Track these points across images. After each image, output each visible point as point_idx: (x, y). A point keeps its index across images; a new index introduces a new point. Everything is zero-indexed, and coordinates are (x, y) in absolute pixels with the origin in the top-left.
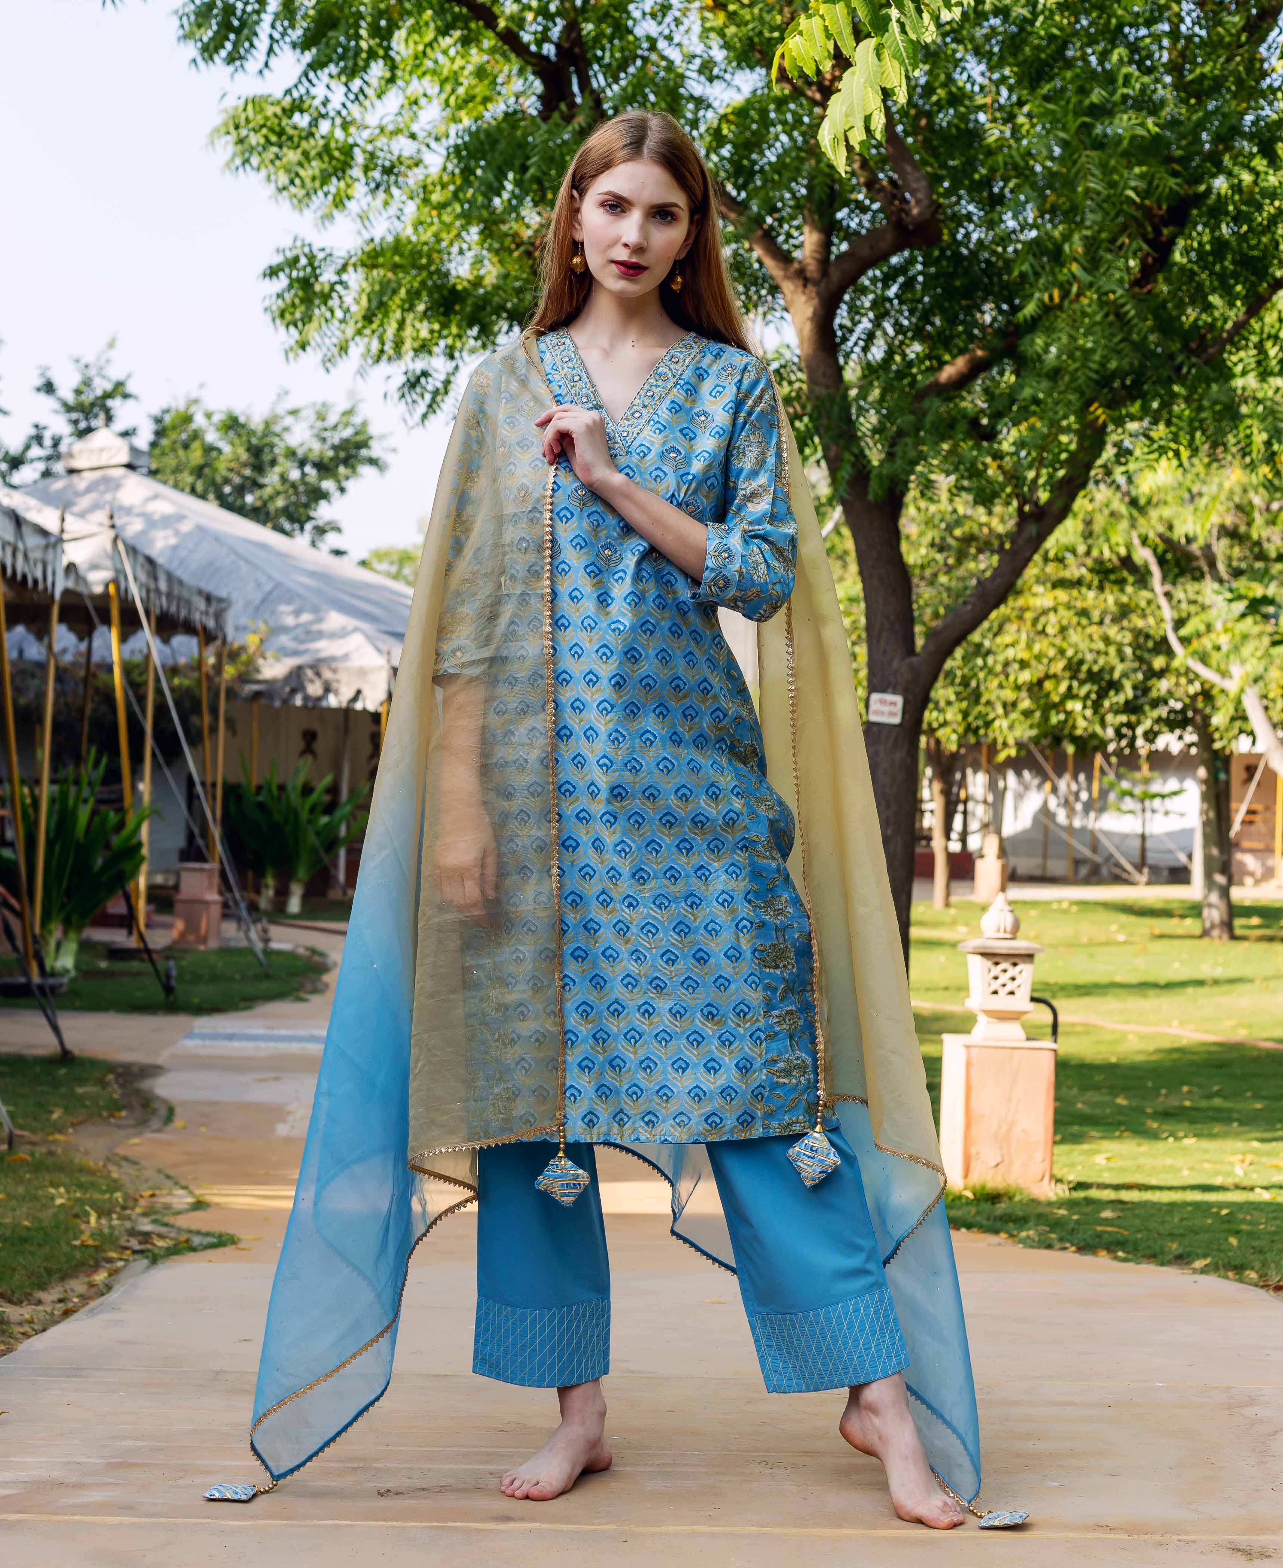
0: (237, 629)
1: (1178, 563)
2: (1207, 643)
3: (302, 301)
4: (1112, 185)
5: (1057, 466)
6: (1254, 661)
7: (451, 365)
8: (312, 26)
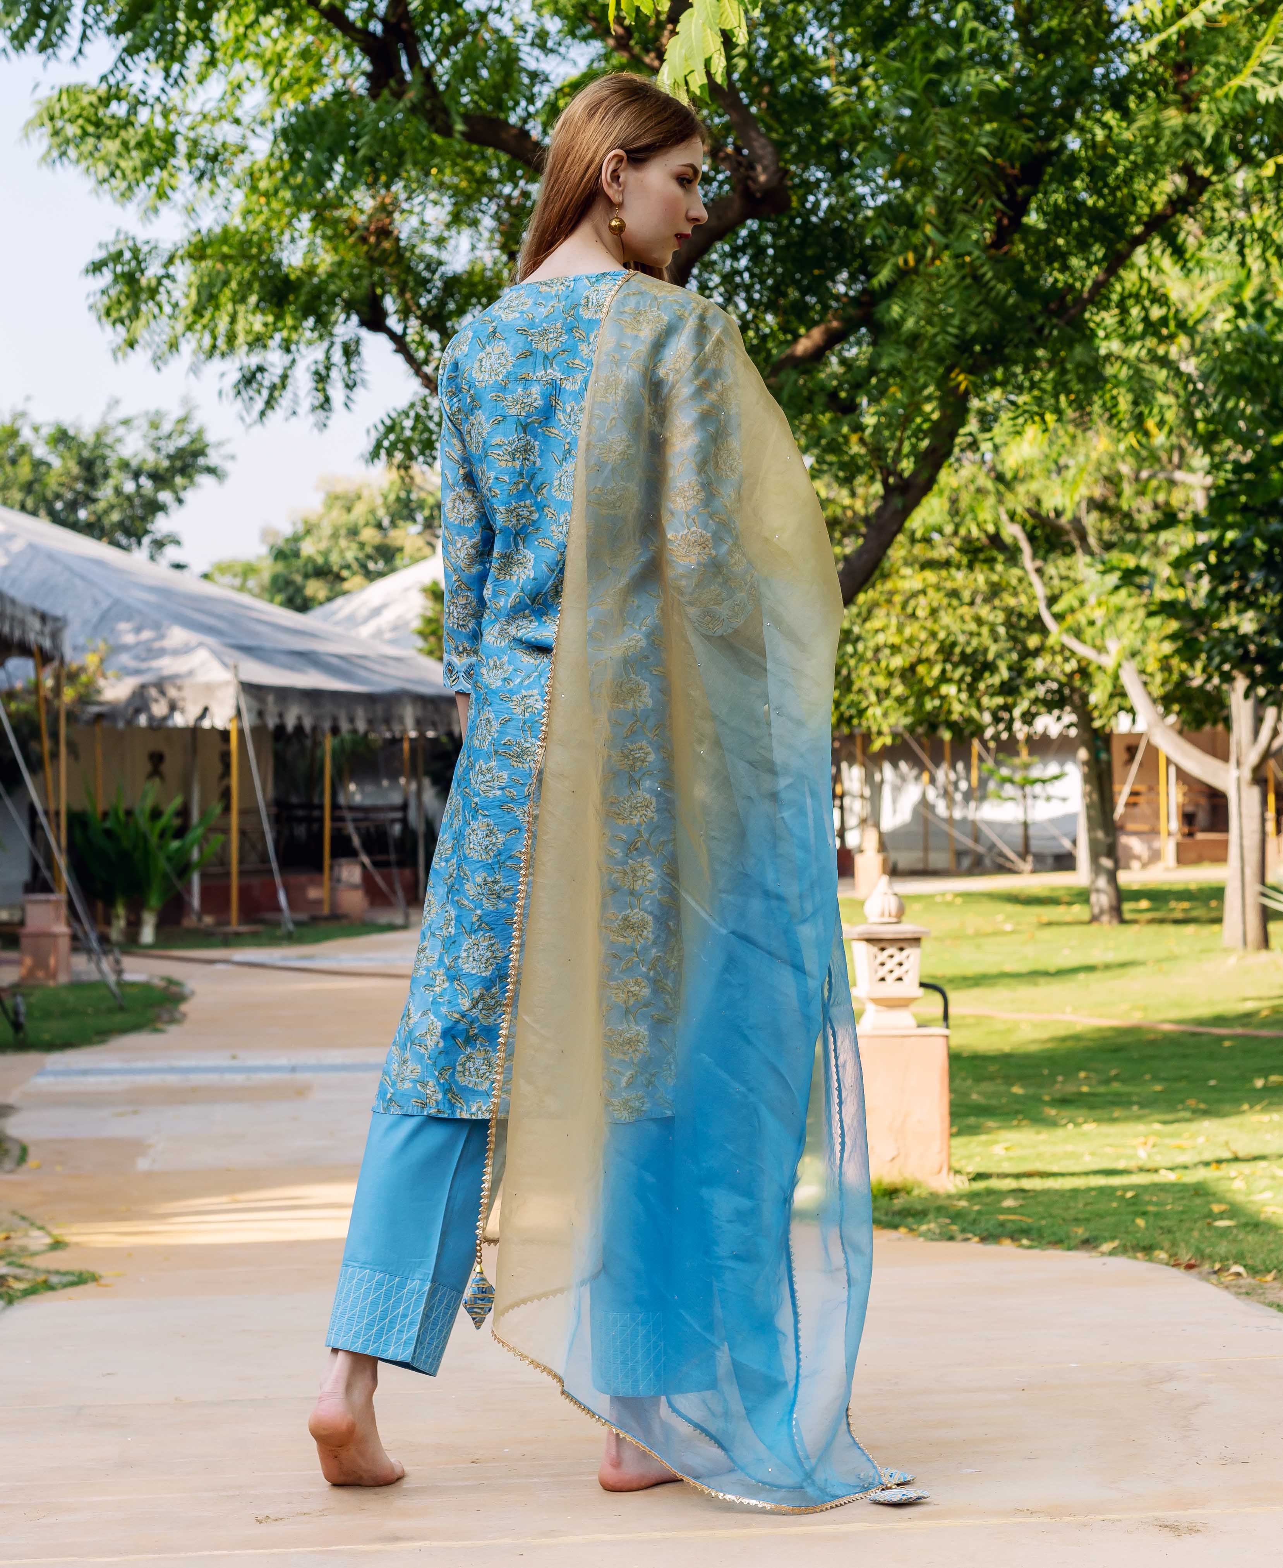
0: (75, 648)
1: (1047, 539)
2: (1081, 617)
3: (128, 297)
4: (963, 143)
5: (921, 435)
6: (1130, 635)
7: (287, 359)
8: (126, 9)
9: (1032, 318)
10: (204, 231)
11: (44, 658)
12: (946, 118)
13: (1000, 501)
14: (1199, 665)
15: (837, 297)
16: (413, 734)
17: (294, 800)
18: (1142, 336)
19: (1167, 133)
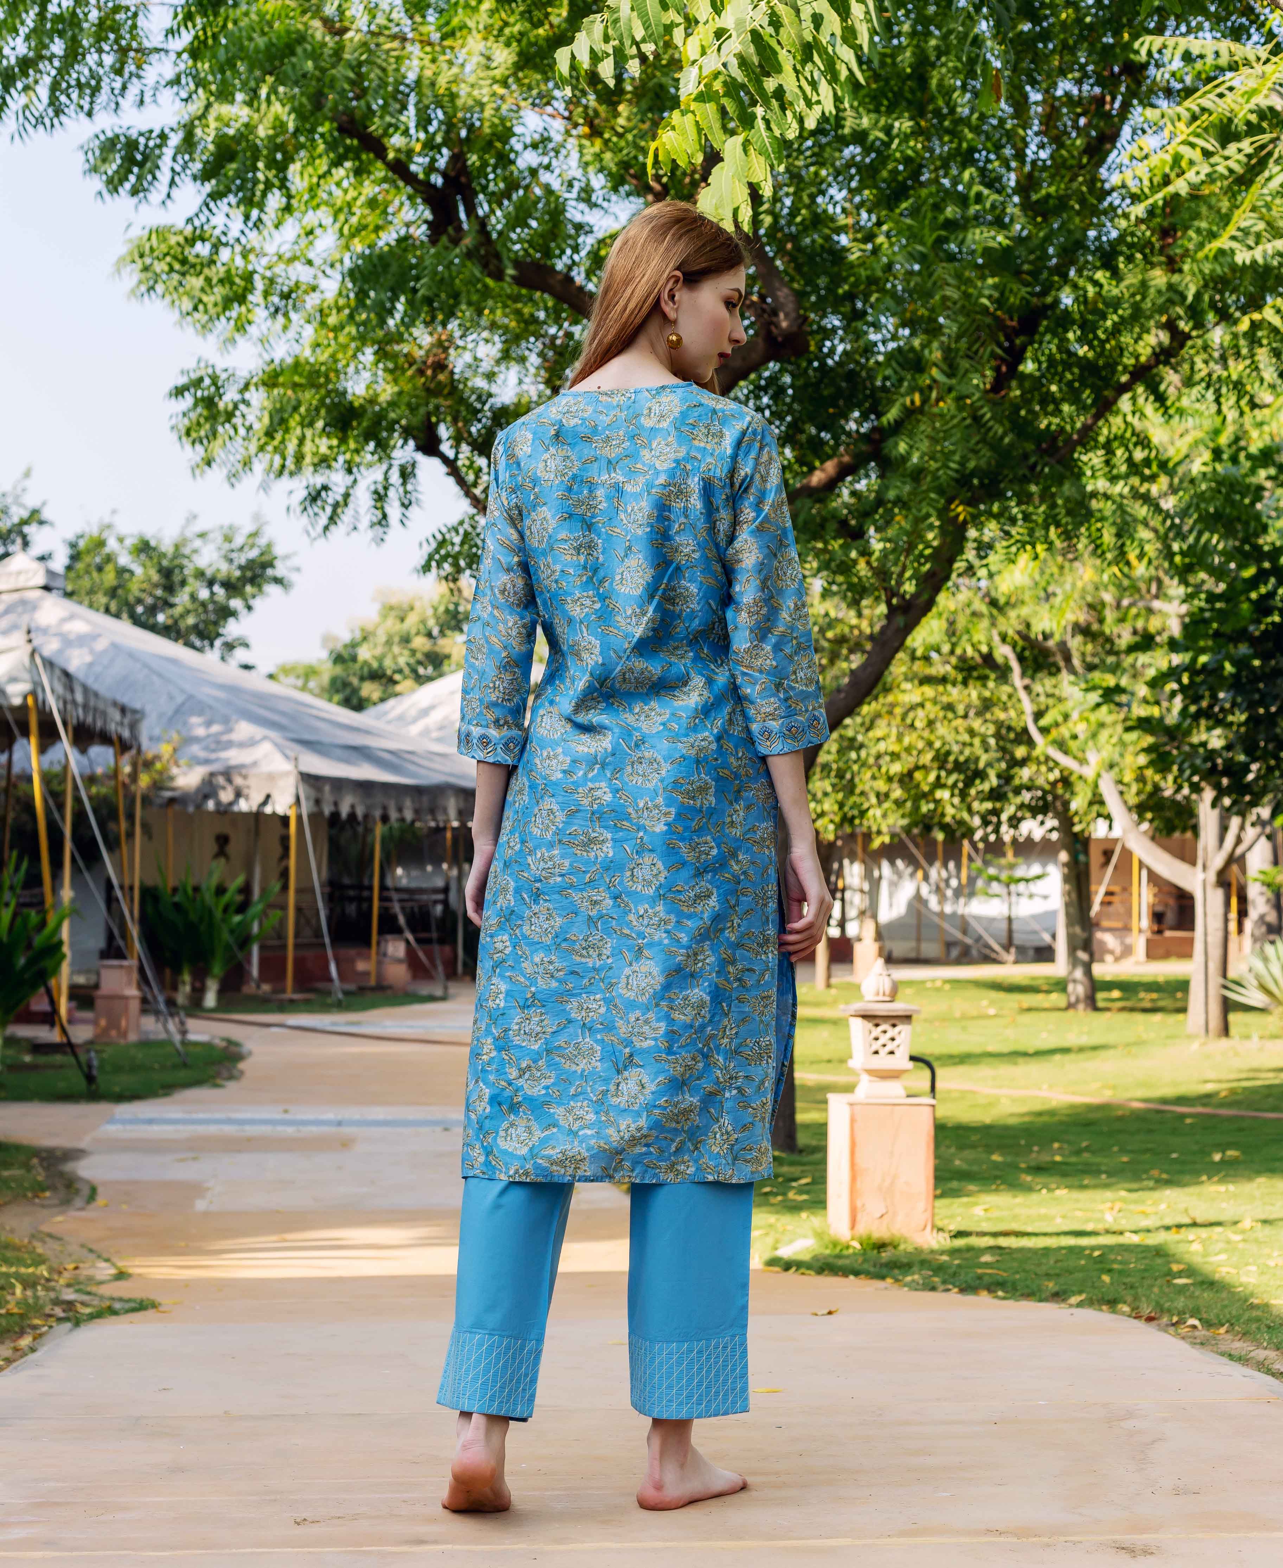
0: (151, 739)
1: (1035, 659)
2: (1064, 731)
3: (206, 419)
4: (966, 296)
5: (923, 560)
6: (1109, 748)
7: (350, 479)
8: (211, 159)
9: (1026, 456)
10: (277, 361)
11: (123, 746)
12: (952, 272)
13: (993, 624)
14: (1170, 778)
15: (849, 434)
16: (455, 824)
17: (346, 881)
18: (1127, 476)
19: (1152, 291)
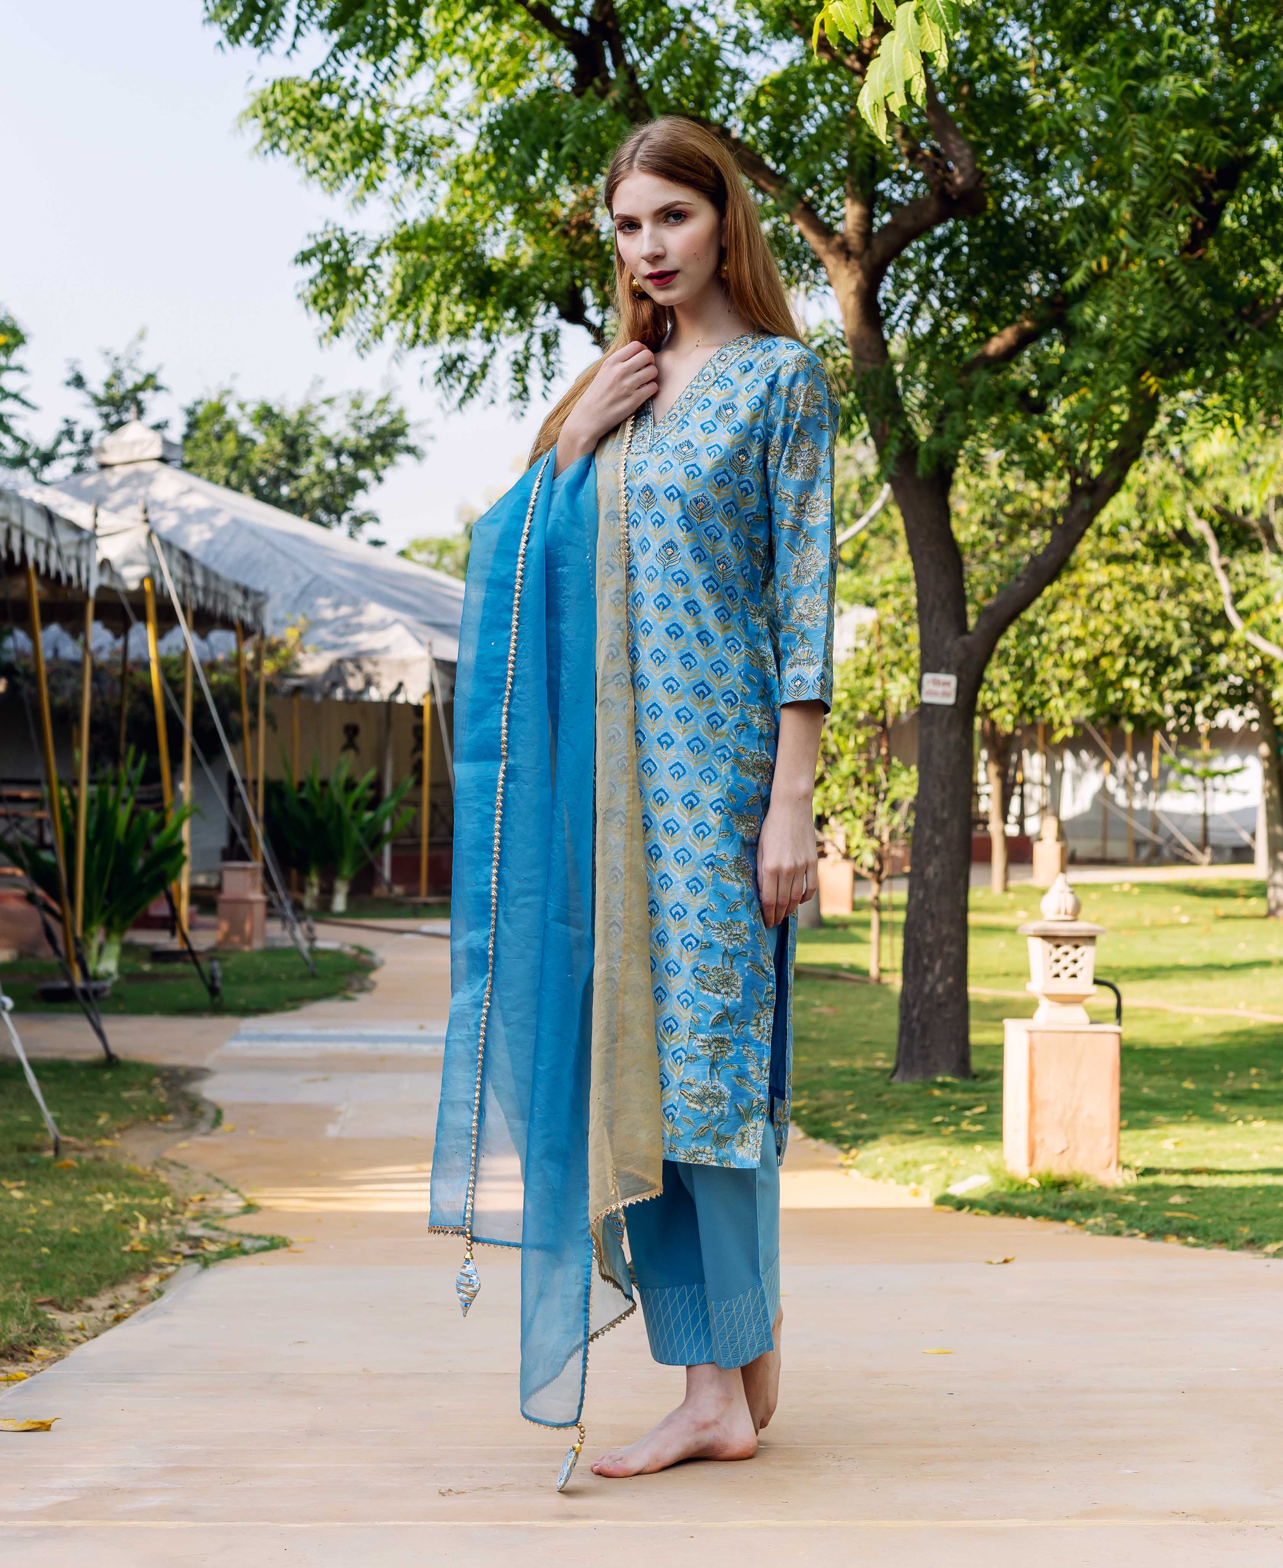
0: (275, 622)
1: (1234, 535)
2: (1266, 615)
3: (335, 286)
4: (1159, 149)
5: (1110, 437)
7: (487, 348)
8: (340, 5)
9: (1224, 323)
10: (410, 223)
11: (246, 632)
12: (1143, 124)
13: (1188, 497)
15: (1030, 298)
